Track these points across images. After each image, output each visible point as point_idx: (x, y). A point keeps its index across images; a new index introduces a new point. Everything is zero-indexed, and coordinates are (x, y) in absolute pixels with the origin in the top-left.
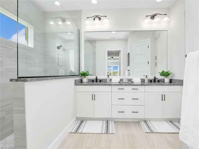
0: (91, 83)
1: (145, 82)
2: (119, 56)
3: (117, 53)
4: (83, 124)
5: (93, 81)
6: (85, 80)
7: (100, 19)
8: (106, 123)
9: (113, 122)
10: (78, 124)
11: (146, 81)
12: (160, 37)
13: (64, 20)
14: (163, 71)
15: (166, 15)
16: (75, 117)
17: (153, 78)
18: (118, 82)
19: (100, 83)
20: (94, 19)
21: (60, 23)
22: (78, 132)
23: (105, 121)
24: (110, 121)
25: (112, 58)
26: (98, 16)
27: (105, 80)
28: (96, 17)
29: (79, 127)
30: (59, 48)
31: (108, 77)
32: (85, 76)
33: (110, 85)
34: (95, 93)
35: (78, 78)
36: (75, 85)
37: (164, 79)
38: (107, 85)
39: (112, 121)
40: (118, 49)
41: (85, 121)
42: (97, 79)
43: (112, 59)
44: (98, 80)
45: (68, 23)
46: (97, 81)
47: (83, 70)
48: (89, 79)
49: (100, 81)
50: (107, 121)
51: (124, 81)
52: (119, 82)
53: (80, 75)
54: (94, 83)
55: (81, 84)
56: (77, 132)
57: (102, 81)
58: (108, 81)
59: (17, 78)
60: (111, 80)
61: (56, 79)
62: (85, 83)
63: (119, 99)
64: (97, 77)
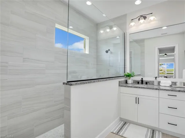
0: (136, 84)
2: (174, 52)
3: (172, 50)
4: (126, 126)
5: (138, 83)
6: (130, 81)
7: (145, 18)
8: (151, 132)
9: (161, 133)
10: (120, 126)
13: (111, 28)
16: (119, 117)
18: (169, 85)
19: (147, 85)
20: (139, 19)
21: (108, 30)
22: (120, 134)
23: (150, 130)
24: (157, 132)
25: (166, 54)
26: (143, 16)
27: (152, 83)
28: (141, 17)
29: (121, 129)
30: (107, 52)
31: (156, 79)
32: (130, 77)
33: (156, 89)
34: (139, 97)
35: (123, 79)
36: (119, 86)
38: (153, 89)
39: (159, 131)
40: (172, 46)
41: (128, 124)
42: (142, 81)
43: (166, 56)
44: (144, 82)
45: (115, 29)
46: (142, 83)
47: (128, 71)
48: (135, 80)
49: (146, 83)
50: (153, 131)
51: (178, 85)
52: (171, 86)
53: (125, 76)
54: (140, 84)
55: (125, 85)
56: (118, 134)
57: (148, 83)
58: (156, 83)
59: (66, 82)
60: (159, 82)
61: (99, 82)
62: (130, 84)
63: (168, 107)
64: (142, 79)
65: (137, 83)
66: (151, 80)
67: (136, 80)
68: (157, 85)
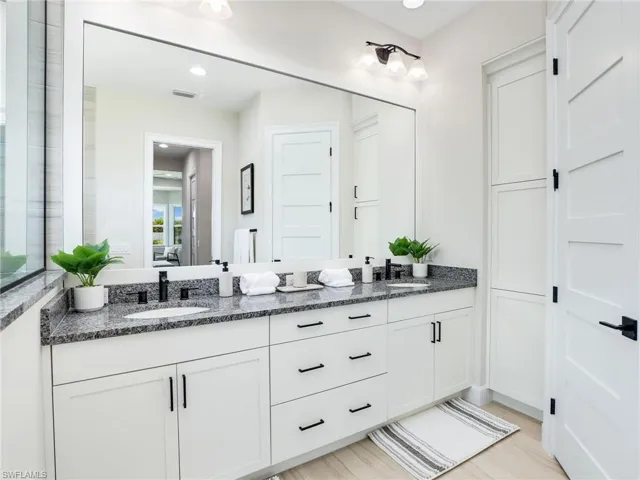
1: (364, 280)
5: (142, 298)
11: (367, 276)
12: (376, 123)
14: (405, 239)
15: (418, 60)
17: (384, 265)
31: (226, 270)
32: (94, 272)
36: (44, 342)
37: (411, 267)
42: (163, 286)
44: (171, 289)
46: (163, 296)
48: (119, 287)
49: (184, 294)
54: (151, 303)
57: (190, 293)
58: (226, 288)
63: (301, 371)
64: (163, 274)
65: (137, 297)
66: (201, 278)
67: (124, 287)
68: (231, 294)
